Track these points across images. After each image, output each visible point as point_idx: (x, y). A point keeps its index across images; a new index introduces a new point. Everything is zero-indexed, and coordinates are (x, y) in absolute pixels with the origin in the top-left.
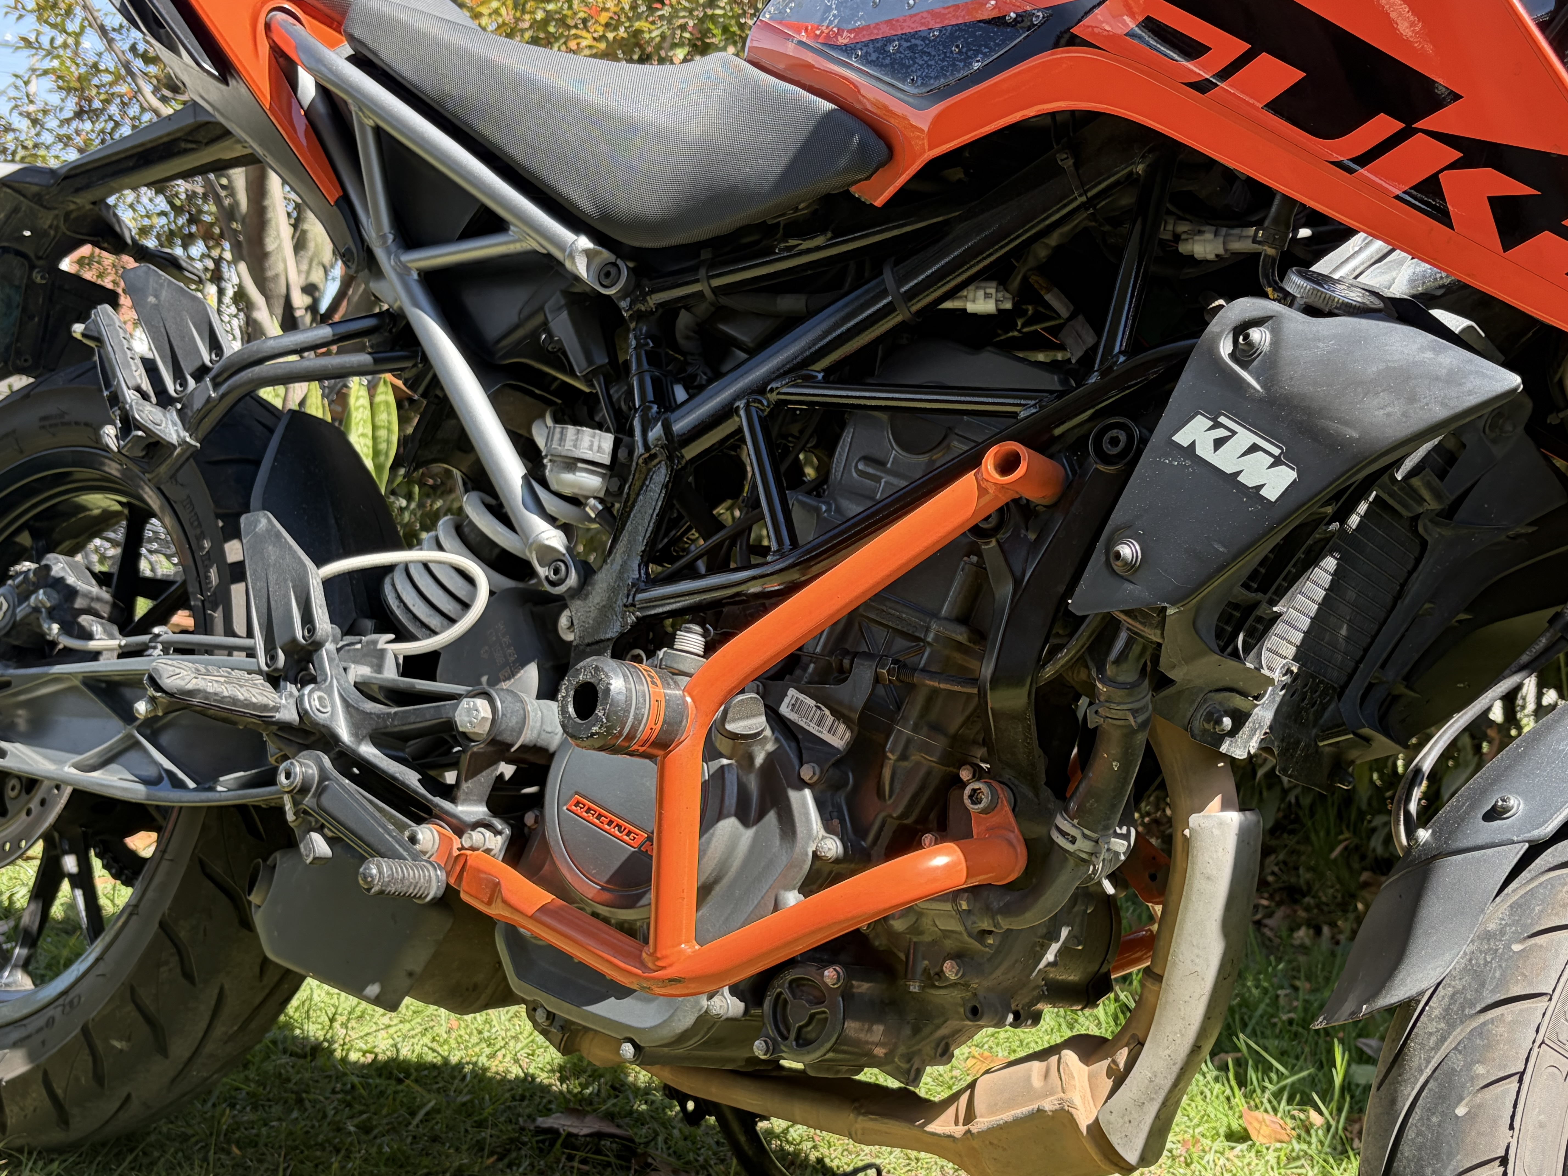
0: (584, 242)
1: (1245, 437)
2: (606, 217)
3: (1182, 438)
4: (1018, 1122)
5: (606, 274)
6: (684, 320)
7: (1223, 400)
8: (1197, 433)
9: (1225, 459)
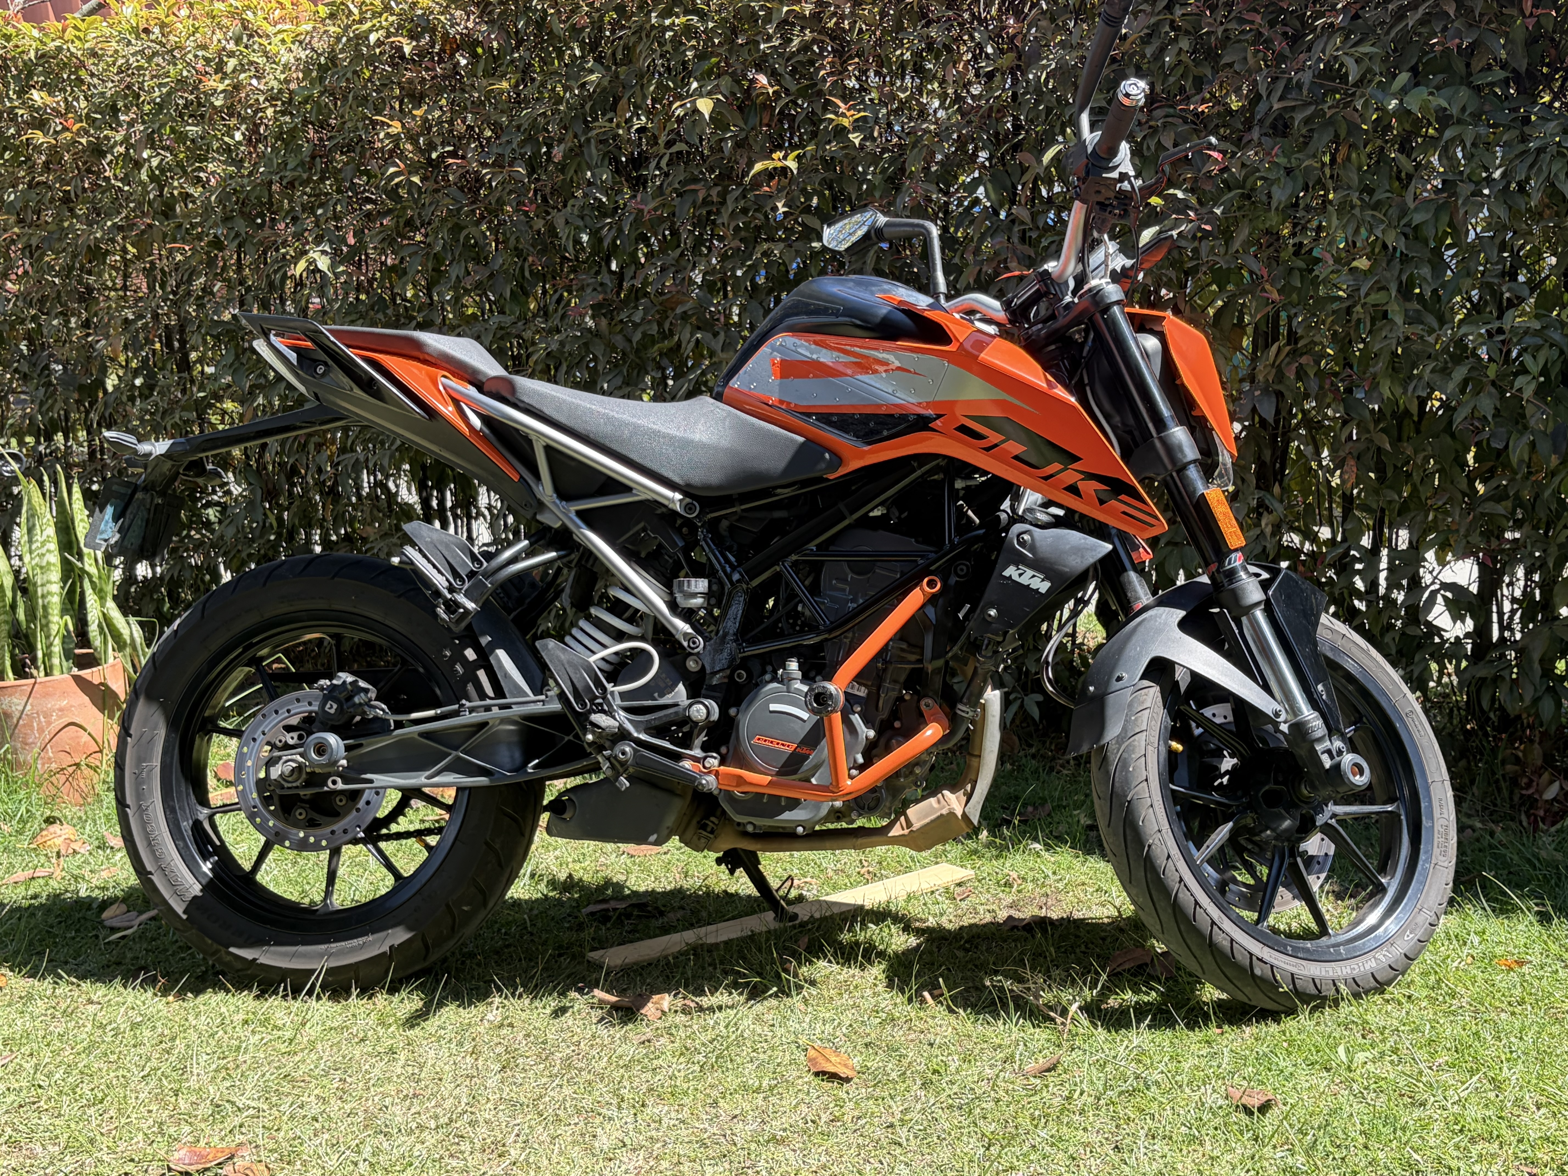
0: (678, 496)
1: (1030, 573)
2: (688, 485)
3: (1006, 573)
4: (932, 821)
5: (688, 508)
6: (725, 524)
7: (1019, 560)
8: (1011, 572)
9: (1024, 580)
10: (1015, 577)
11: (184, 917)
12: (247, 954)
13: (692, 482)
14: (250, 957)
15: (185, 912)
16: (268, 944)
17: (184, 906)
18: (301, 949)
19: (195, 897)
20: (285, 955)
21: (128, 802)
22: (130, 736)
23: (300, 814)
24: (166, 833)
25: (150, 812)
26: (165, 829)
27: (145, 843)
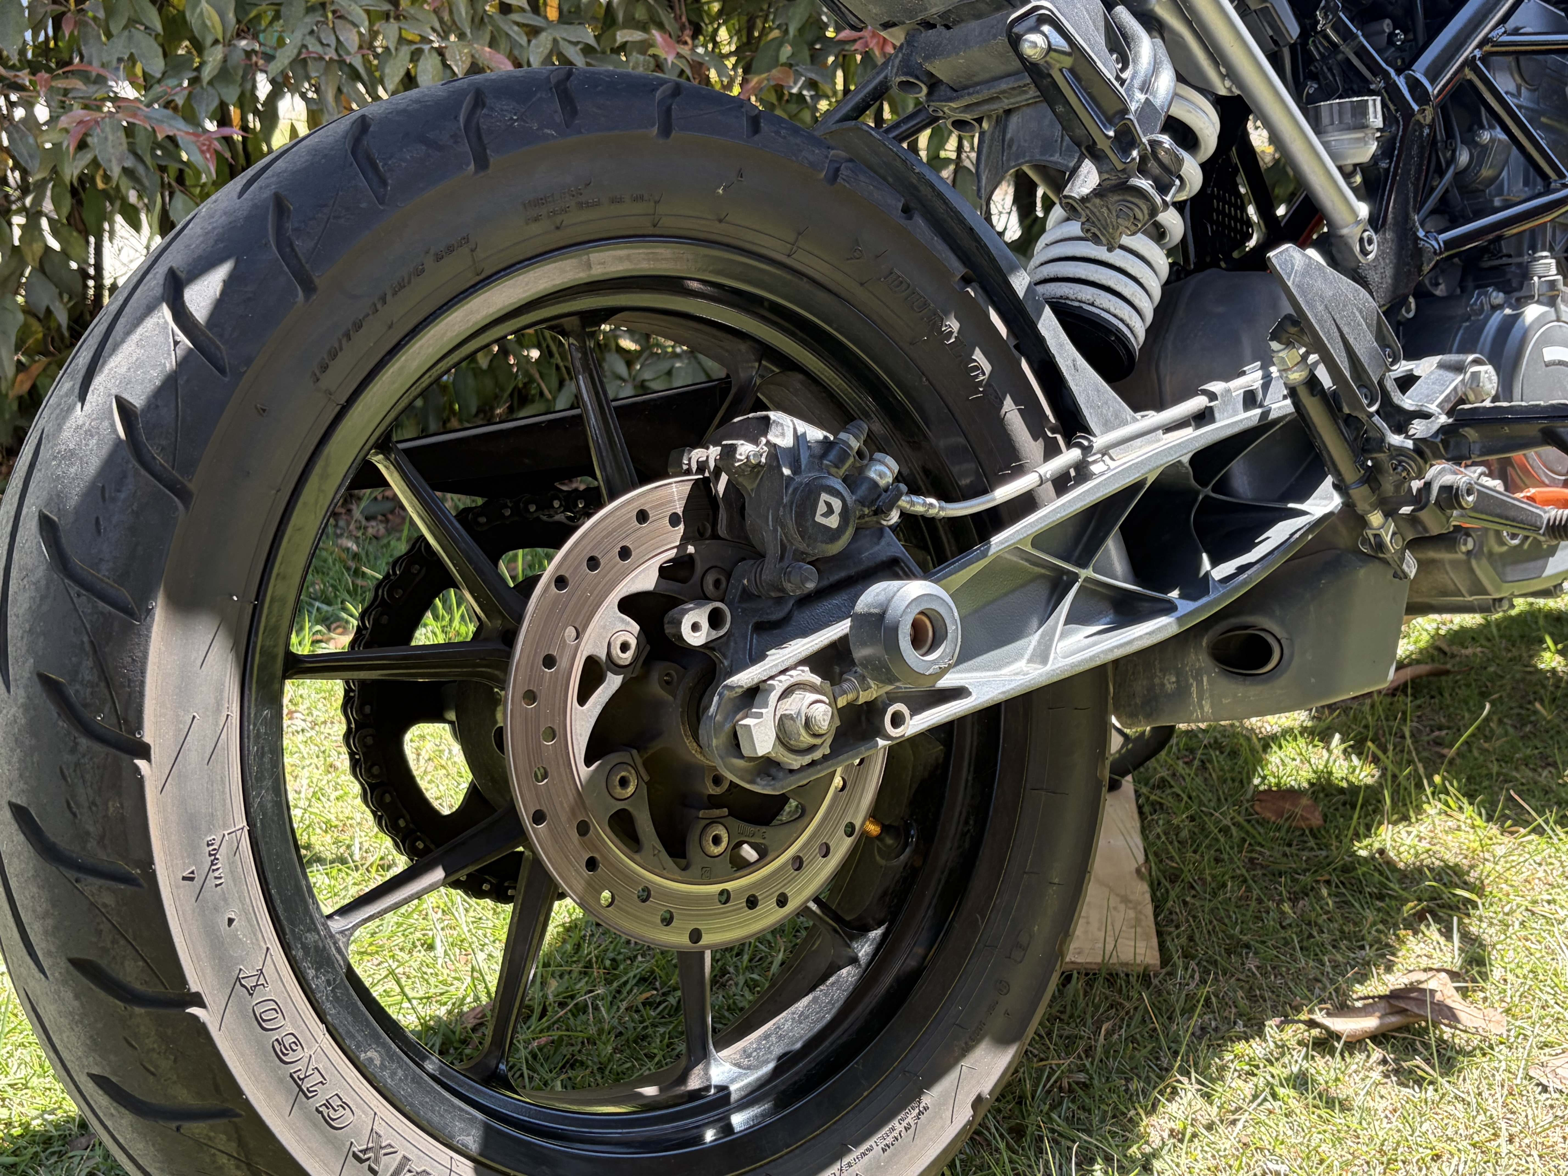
21: (194, 985)
22: (144, 752)
23: (717, 840)
24: (327, 1042)
25: (270, 992)
26: (319, 1030)
27: (283, 1101)
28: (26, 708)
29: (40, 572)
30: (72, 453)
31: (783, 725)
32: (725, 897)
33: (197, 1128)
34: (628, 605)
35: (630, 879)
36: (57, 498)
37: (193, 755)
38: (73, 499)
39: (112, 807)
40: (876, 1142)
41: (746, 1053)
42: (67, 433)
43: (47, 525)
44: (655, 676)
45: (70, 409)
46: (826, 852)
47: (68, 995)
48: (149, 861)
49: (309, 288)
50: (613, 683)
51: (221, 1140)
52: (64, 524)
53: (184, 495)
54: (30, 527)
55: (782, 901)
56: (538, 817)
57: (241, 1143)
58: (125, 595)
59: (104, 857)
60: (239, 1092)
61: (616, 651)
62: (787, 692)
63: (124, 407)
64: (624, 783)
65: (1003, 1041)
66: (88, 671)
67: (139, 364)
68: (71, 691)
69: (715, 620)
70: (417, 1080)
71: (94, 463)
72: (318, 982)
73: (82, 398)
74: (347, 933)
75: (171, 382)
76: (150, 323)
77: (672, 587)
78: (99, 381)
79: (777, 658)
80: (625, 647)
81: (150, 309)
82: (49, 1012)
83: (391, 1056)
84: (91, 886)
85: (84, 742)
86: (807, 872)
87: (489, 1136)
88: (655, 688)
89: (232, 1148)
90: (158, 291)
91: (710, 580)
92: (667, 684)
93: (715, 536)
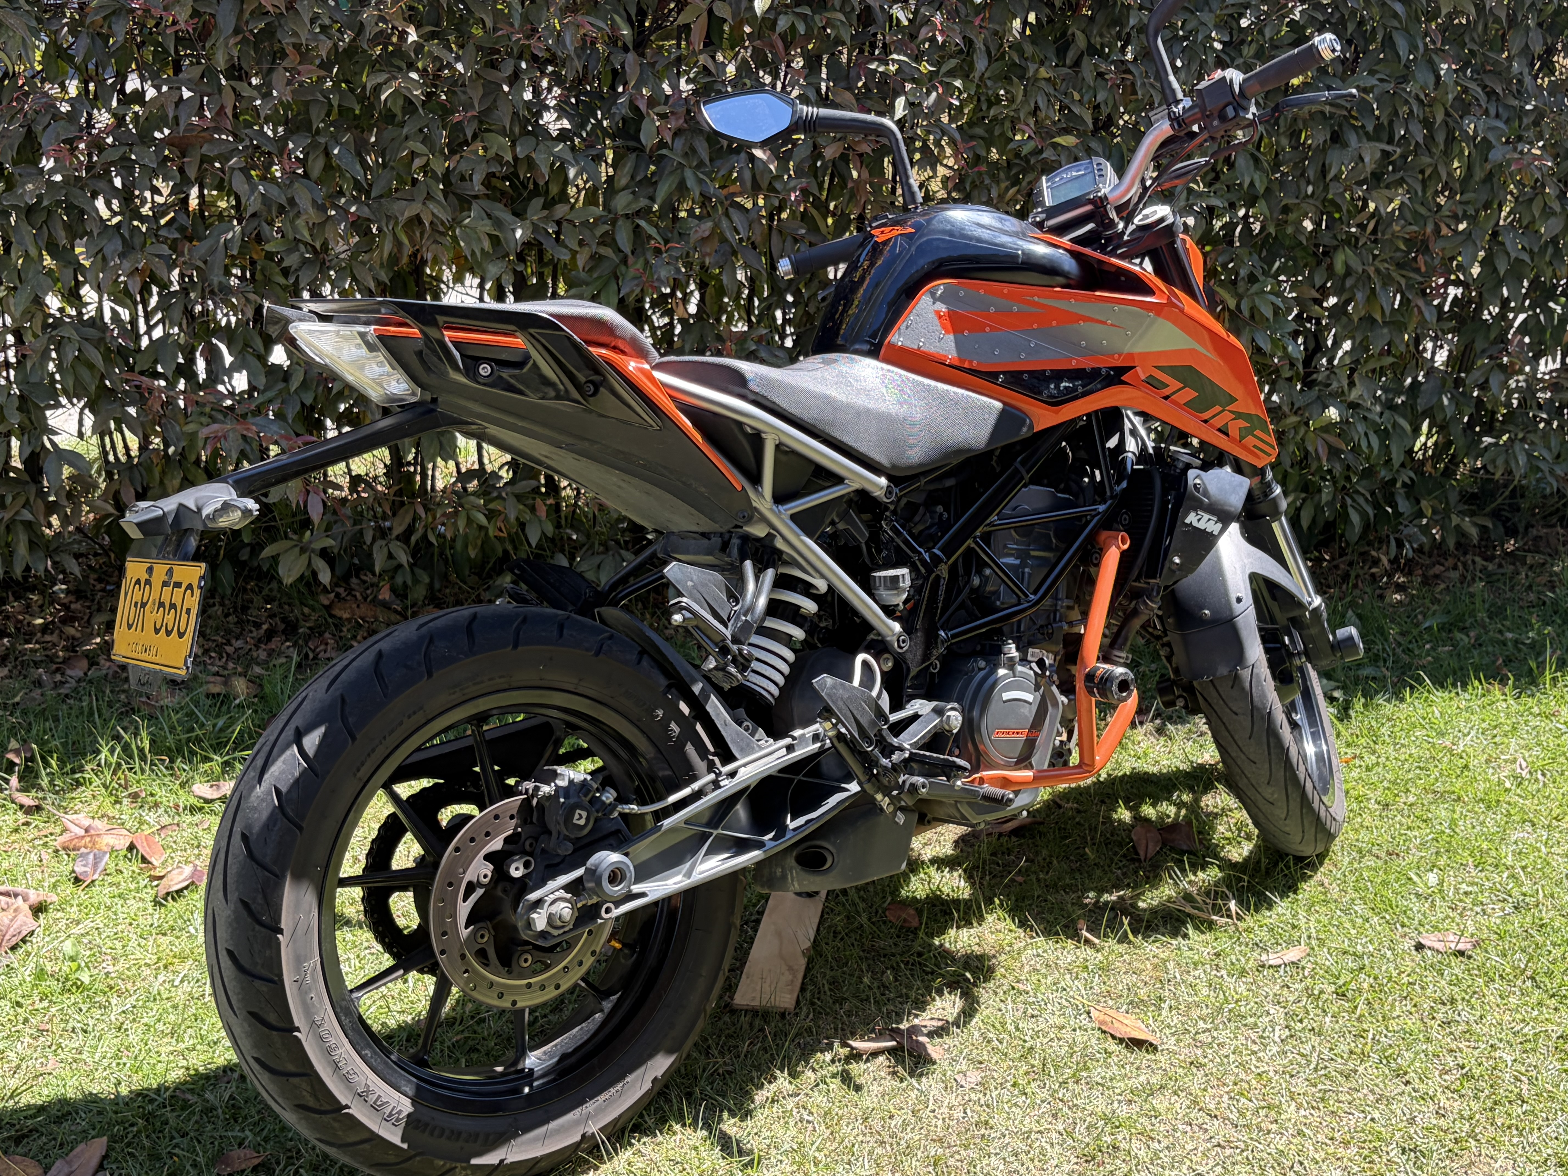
0: (883, 481)
1: (1206, 517)
2: (894, 467)
3: (1187, 521)
5: (889, 492)
7: (1198, 506)
8: (1192, 518)
9: (1201, 525)
10: (1195, 524)
11: (405, 1146)
12: (491, 1159)
13: (898, 463)
14: (496, 1161)
15: (403, 1141)
16: (515, 1136)
17: (399, 1131)
18: (553, 1125)
19: (409, 1115)
20: (536, 1140)
21: (297, 1024)
22: (281, 931)
23: (526, 961)
24: (348, 1046)
25: (326, 1026)
26: (345, 1041)
27: (330, 1071)
28: (234, 912)
29: (241, 857)
30: (255, 808)
31: (550, 917)
32: (529, 986)
33: (295, 1080)
34: (488, 857)
35: (484, 978)
36: (249, 827)
37: (300, 931)
38: (256, 829)
39: (268, 953)
40: (601, 1098)
41: (545, 1053)
42: (253, 798)
43: (245, 837)
44: (499, 888)
45: (254, 787)
46: (581, 964)
47: (246, 1025)
48: (280, 975)
49: (354, 739)
50: (480, 892)
51: (304, 1085)
52: (253, 838)
53: (300, 828)
54: (237, 838)
55: (557, 987)
56: (443, 952)
57: (312, 1087)
58: (275, 869)
59: (264, 973)
60: (312, 1066)
61: (482, 879)
62: (553, 902)
63: (278, 792)
64: (482, 936)
65: (670, 1052)
66: (260, 899)
67: (282, 772)
68: (253, 907)
69: (526, 865)
70: (386, 1063)
71: (265, 815)
72: (346, 1021)
73: (260, 783)
74: (359, 998)
75: (297, 781)
76: (288, 753)
77: (510, 847)
78: (266, 776)
79: (552, 885)
80: (485, 876)
81: (288, 746)
82: (237, 1031)
83: (375, 1053)
84: (258, 983)
85: (257, 927)
86: (571, 974)
87: (418, 1088)
88: (499, 892)
89: (309, 1089)
90: (292, 738)
91: (527, 843)
92: (505, 891)
93: (532, 823)
